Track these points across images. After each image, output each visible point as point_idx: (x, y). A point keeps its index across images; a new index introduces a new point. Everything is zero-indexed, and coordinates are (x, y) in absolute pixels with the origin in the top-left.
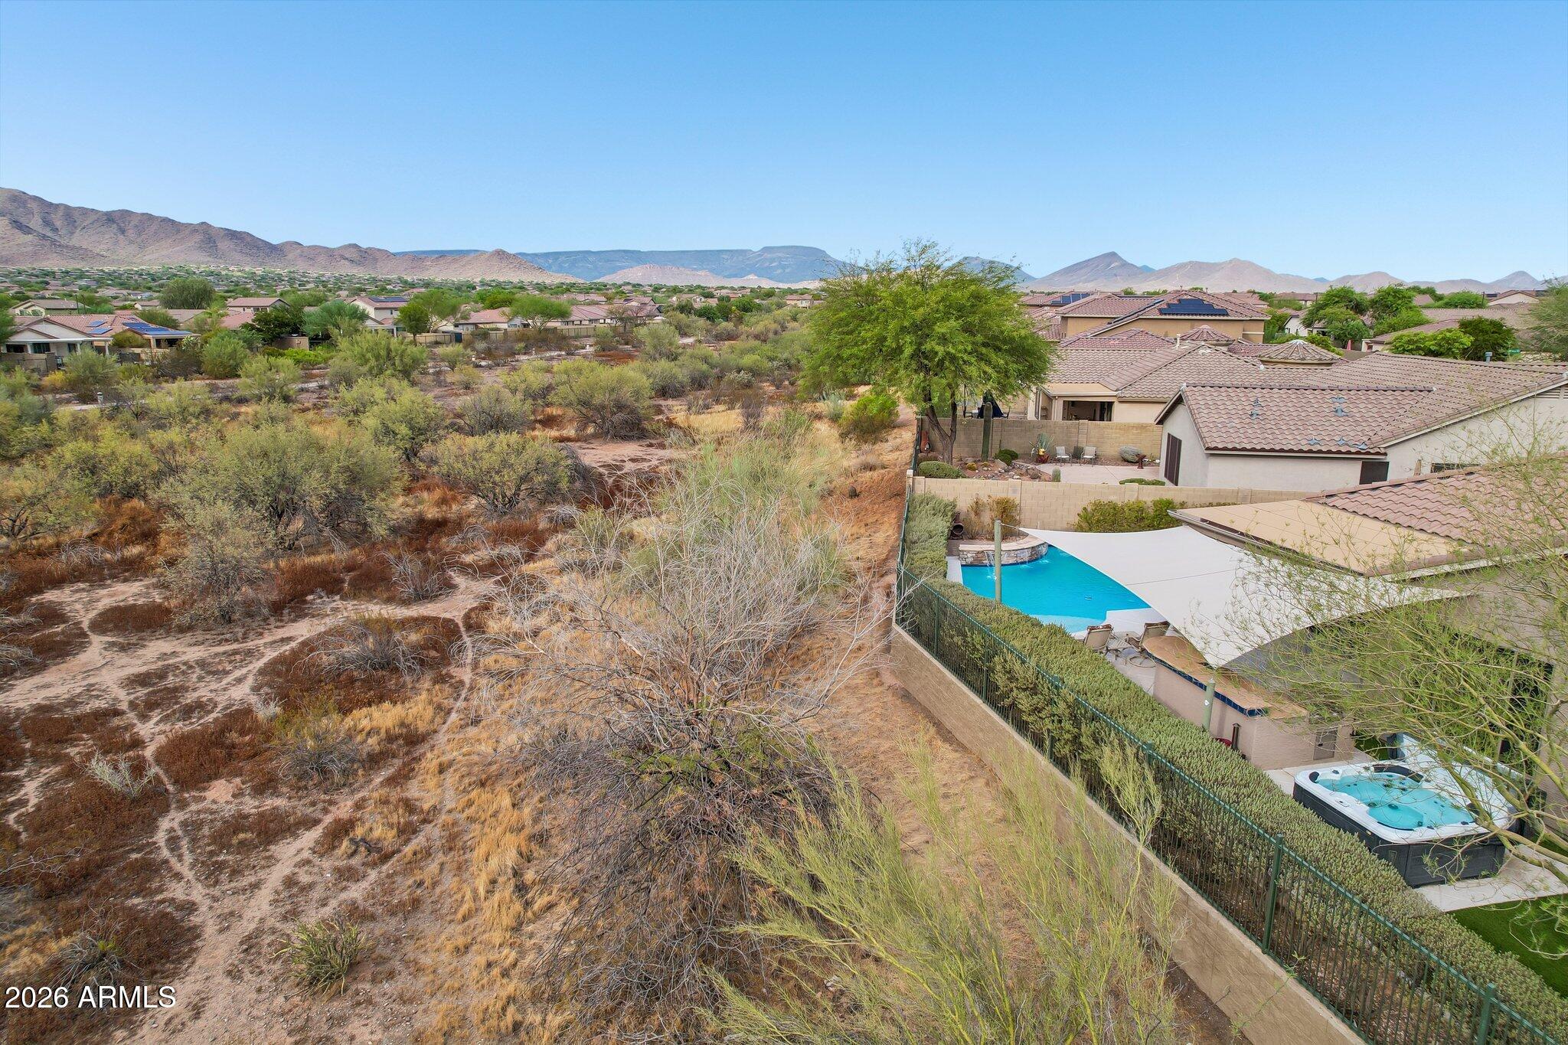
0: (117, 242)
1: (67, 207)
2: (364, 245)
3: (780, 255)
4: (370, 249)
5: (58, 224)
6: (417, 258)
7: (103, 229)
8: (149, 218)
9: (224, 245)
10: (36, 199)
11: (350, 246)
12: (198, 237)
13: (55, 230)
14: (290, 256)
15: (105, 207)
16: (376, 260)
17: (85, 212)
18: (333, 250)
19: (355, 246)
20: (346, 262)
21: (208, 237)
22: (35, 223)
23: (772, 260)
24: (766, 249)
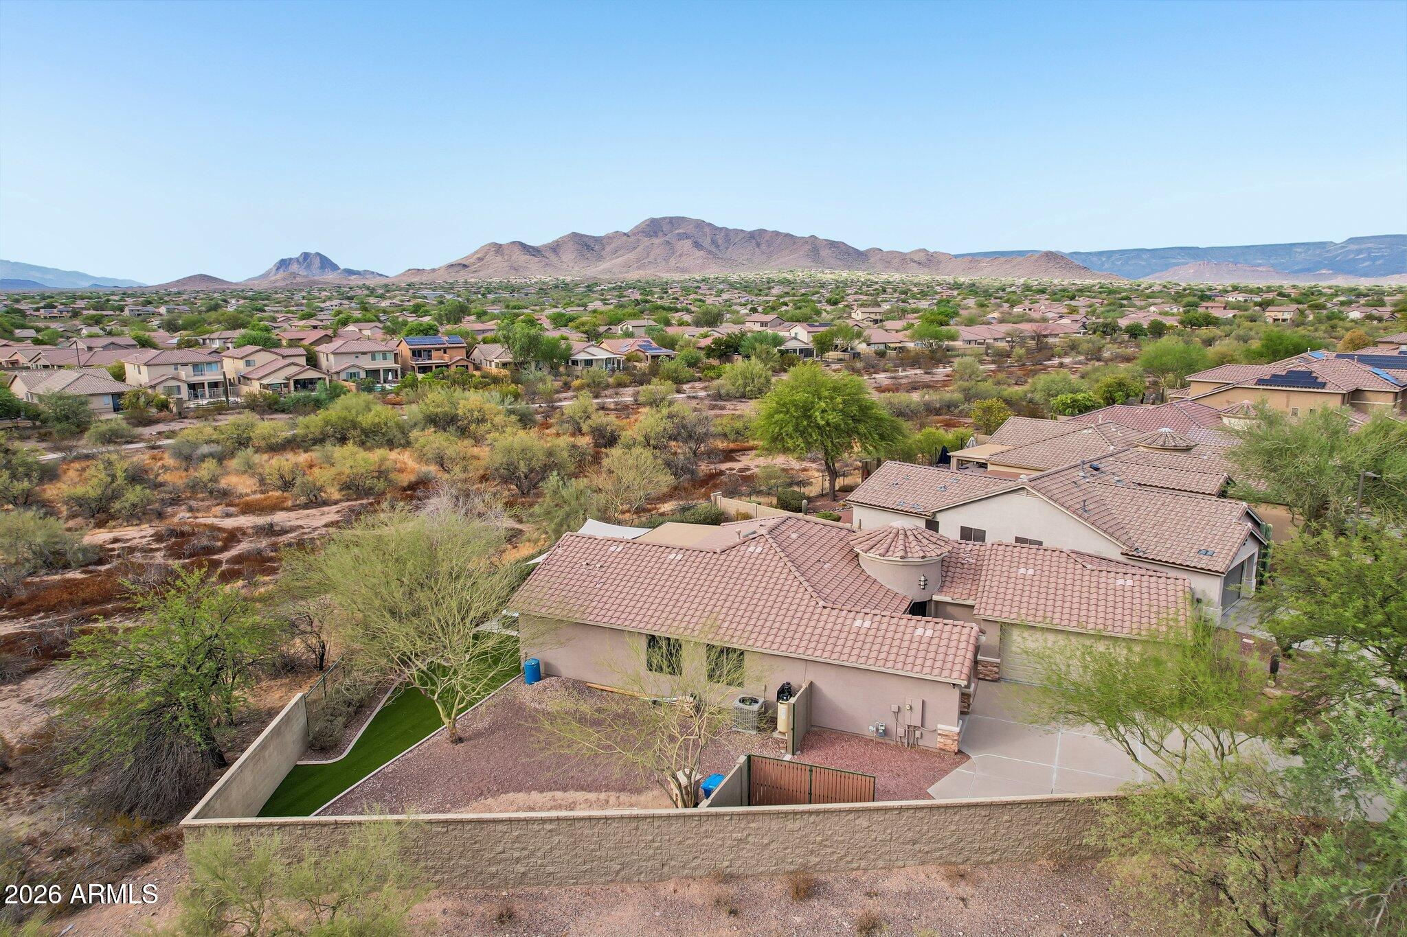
0: (753, 254)
1: (727, 229)
2: (931, 250)
3: (1370, 245)
4: (936, 253)
5: (720, 242)
6: (974, 259)
7: (746, 244)
8: (777, 233)
9: (825, 253)
10: (710, 225)
11: (920, 250)
12: (807, 247)
13: (718, 247)
14: (872, 260)
15: (749, 227)
16: (939, 262)
17: (737, 232)
18: (906, 254)
19: (925, 250)
20: (915, 264)
21: (815, 248)
22: (706, 242)
23: (1360, 252)
24: (1352, 240)
